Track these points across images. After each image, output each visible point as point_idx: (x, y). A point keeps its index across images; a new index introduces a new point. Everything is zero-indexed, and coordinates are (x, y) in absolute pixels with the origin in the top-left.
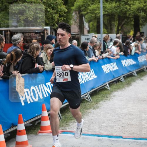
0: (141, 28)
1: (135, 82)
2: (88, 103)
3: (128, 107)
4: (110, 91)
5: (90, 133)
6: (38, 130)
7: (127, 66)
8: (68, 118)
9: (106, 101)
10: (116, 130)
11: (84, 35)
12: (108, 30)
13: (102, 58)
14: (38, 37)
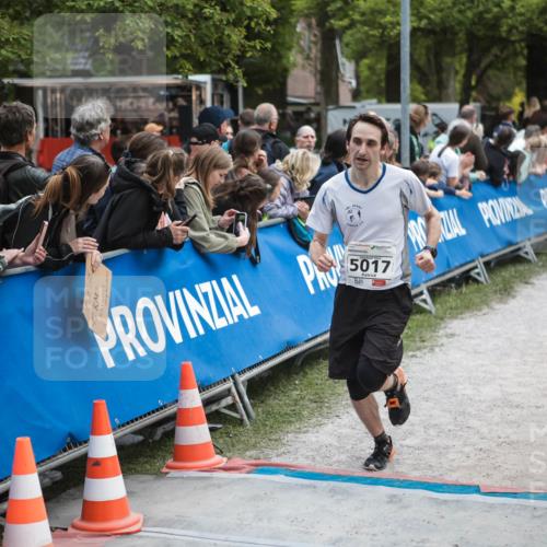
1: (527, 283)
3: (500, 378)
4: (435, 317)
6: (164, 458)
7: (499, 223)
8: (278, 417)
9: (418, 353)
10: (455, 464)
11: (338, 107)
12: (428, 88)
14: (166, 113)
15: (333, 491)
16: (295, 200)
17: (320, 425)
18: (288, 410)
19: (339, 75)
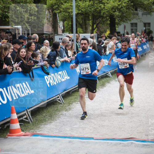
0: (117, 27)
1: (109, 83)
2: (60, 105)
6: (7, 133)
8: (39, 121)
10: (87, 132)
11: (58, 35)
12: (83, 29)
13: (75, 58)
14: (8, 36)
15: (54, 140)
16: (44, 61)
17: (51, 123)
18: (42, 119)
19: (58, 26)
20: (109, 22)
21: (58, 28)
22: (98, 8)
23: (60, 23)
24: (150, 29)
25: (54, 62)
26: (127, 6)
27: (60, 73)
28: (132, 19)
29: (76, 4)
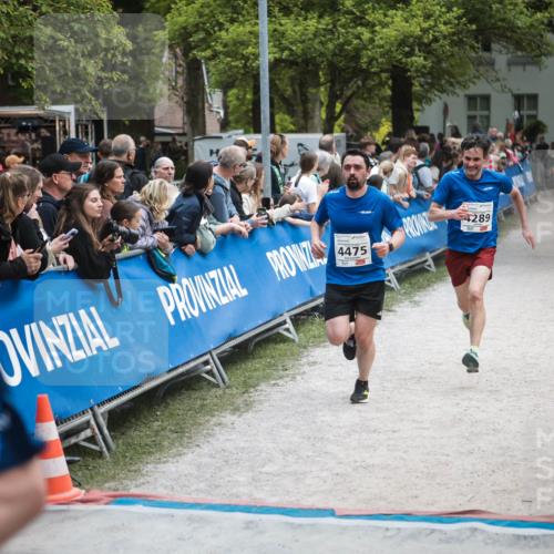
0: (418, 110)
1: (389, 311)
2: (214, 390)
4: (299, 346)
5: (217, 500)
8: (138, 448)
9: (280, 382)
10: (312, 489)
11: (205, 137)
12: (295, 118)
13: (266, 221)
14: (29, 144)
15: (191, 519)
16: (155, 232)
17: (180, 455)
18: (148, 441)
19: (206, 105)
20: (389, 92)
21: (207, 112)
22: (349, 43)
23: (215, 97)
24: (535, 117)
25: (192, 237)
26: (454, 34)
27: (212, 274)
28: (470, 80)
29: (273, 27)
